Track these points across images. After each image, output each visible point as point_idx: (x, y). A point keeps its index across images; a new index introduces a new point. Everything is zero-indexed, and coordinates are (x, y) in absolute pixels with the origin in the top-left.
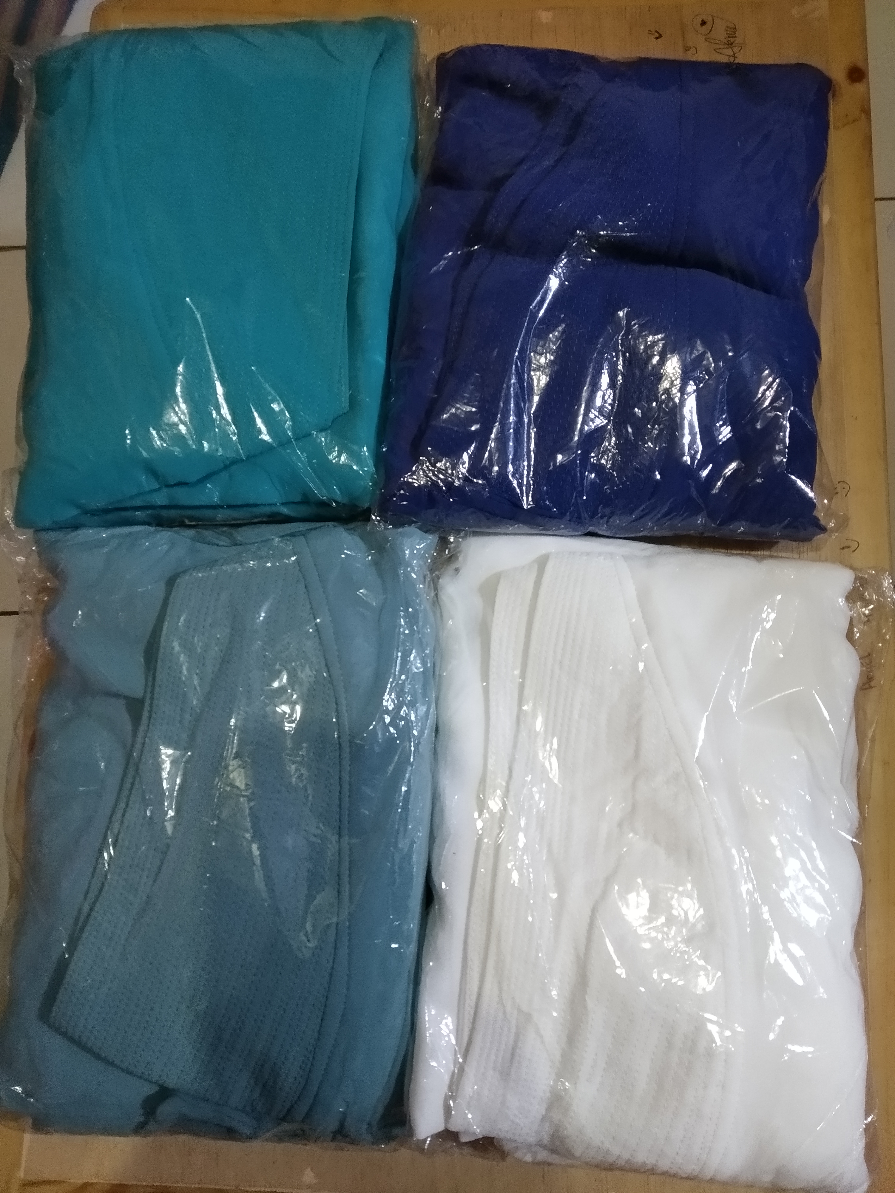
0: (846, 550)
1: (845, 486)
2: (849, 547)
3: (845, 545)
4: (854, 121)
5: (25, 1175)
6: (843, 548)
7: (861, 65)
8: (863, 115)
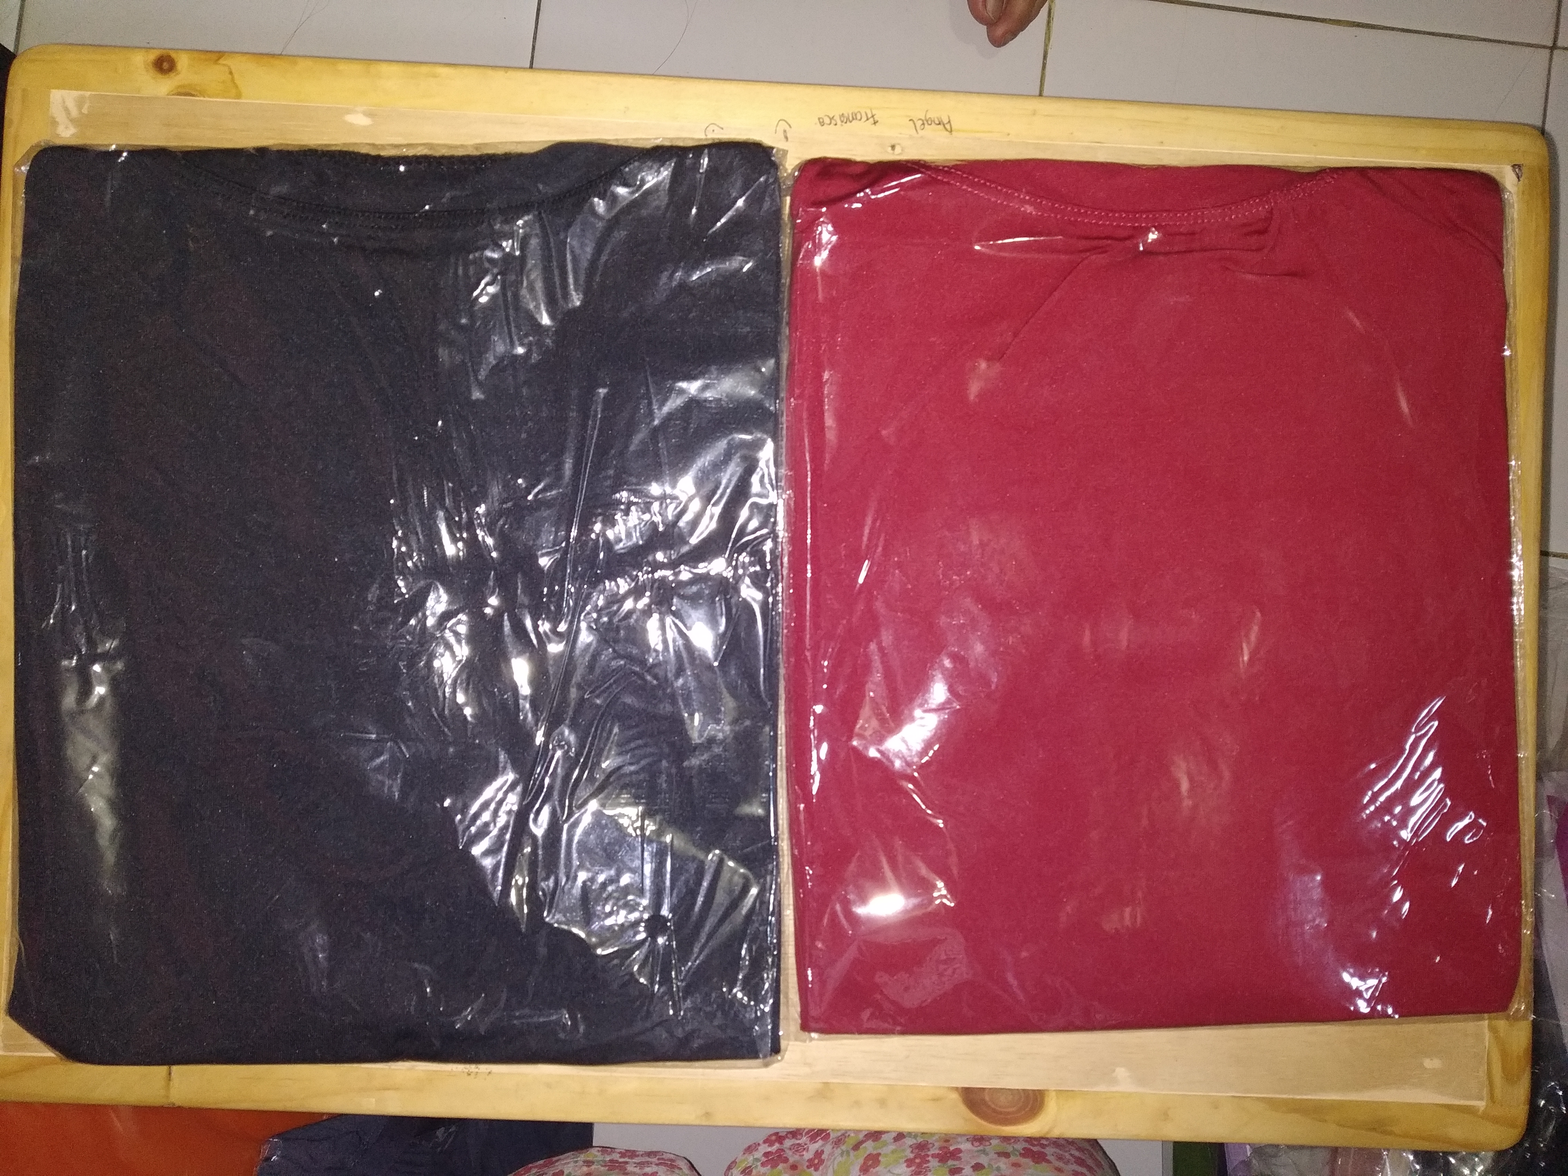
0: (788, 135)
1: (711, 128)
2: (785, 131)
3: (782, 136)
4: (231, 73)
5: (1481, 1099)
6: (787, 138)
7: (152, 56)
8: (221, 61)
